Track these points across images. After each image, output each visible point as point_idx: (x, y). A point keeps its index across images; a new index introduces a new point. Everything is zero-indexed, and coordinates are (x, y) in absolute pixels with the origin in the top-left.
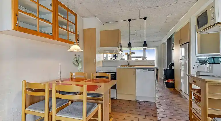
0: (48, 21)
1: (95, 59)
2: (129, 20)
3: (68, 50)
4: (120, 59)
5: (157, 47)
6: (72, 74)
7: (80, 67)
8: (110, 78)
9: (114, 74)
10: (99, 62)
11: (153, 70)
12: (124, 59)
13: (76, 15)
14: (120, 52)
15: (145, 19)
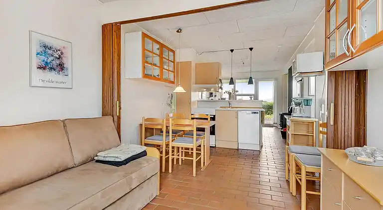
0: (155, 65)
1: (190, 99)
2: (232, 51)
3: (174, 91)
4: (219, 99)
5: (276, 79)
6: (168, 116)
7: (173, 107)
8: (209, 119)
9: (213, 116)
10: (194, 102)
11: (258, 113)
12: (225, 99)
13: (174, 52)
14: (220, 90)
15: (251, 49)
